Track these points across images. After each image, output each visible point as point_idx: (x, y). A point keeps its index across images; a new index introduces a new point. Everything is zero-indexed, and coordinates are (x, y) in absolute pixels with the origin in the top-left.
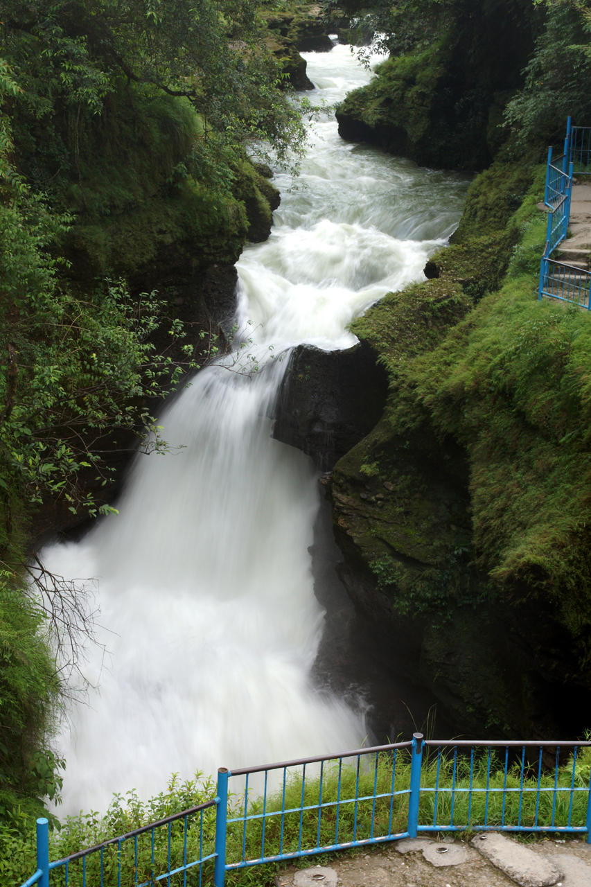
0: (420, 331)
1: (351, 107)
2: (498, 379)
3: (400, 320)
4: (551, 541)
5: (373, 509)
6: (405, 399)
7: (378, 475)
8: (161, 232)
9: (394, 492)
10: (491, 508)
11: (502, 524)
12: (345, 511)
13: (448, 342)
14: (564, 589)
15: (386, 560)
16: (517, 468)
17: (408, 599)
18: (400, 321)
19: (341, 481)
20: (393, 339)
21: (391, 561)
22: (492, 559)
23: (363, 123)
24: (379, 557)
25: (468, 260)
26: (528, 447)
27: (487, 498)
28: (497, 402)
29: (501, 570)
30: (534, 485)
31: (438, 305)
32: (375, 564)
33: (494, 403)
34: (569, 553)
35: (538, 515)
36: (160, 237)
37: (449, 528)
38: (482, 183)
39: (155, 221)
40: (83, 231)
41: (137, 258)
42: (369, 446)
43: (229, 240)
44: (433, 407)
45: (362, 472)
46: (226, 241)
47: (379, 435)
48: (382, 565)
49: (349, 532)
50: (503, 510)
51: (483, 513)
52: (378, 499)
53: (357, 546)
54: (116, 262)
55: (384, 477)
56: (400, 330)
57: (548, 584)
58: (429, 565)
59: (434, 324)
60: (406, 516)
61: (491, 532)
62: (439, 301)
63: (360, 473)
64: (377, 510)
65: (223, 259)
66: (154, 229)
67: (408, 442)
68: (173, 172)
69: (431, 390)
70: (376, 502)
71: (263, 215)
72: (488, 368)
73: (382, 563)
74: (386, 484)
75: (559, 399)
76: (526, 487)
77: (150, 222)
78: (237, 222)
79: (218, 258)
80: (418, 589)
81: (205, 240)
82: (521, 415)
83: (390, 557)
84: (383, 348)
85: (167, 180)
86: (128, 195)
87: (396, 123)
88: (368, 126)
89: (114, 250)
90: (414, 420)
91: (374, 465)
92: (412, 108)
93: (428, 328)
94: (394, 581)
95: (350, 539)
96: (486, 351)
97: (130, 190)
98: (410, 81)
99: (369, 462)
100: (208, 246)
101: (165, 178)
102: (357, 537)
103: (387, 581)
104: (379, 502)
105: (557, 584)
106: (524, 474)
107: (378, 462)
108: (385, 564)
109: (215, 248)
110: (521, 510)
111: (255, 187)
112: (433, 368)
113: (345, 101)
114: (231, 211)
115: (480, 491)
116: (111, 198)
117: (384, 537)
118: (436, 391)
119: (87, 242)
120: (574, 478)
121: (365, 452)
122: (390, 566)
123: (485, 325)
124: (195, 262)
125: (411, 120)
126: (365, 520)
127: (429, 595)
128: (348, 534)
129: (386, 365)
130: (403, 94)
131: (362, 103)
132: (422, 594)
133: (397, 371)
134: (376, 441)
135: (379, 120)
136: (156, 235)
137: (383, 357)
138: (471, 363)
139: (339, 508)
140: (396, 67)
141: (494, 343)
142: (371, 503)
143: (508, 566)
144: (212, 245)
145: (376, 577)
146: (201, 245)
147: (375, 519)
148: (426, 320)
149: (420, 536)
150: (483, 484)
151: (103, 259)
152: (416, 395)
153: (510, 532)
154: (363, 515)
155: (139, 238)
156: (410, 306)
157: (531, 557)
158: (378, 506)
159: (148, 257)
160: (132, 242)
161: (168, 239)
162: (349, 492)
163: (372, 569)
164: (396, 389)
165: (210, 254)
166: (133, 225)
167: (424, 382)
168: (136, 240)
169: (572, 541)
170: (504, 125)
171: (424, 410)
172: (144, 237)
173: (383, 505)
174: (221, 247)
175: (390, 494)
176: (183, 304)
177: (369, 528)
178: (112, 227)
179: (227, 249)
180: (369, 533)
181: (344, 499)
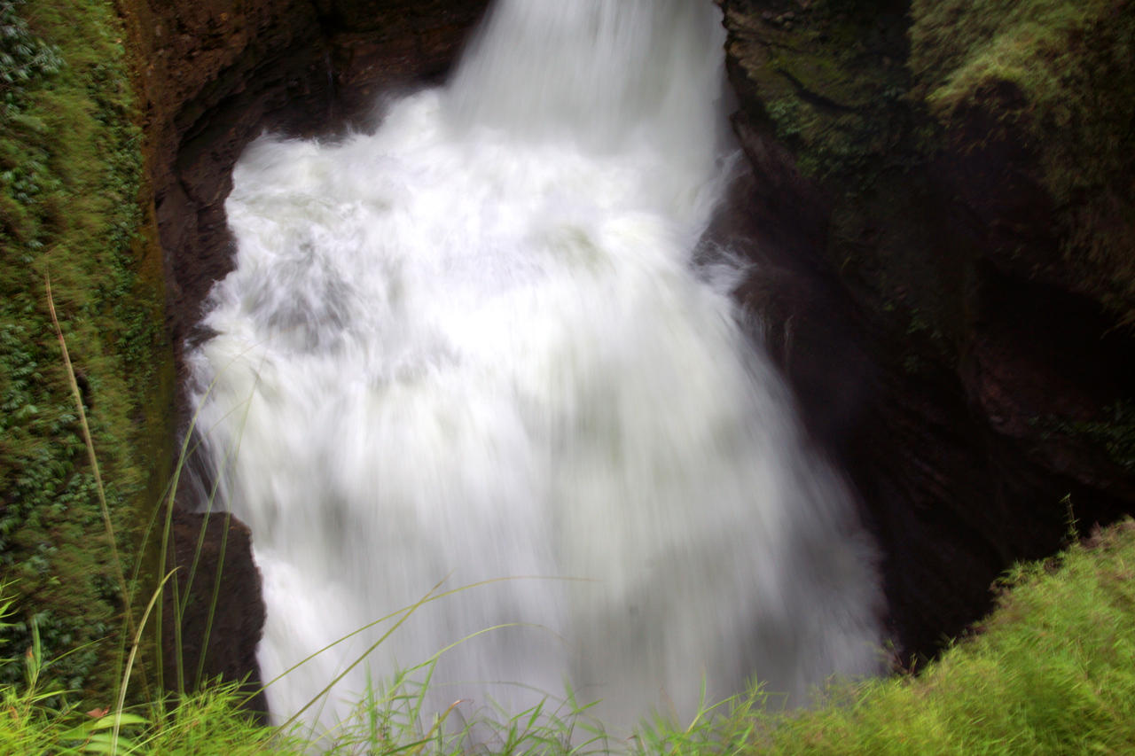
4: (1036, 45)
5: (778, 32)
9: (809, 10)
10: (941, 10)
11: (956, 33)
12: (740, 36)
14: (1049, 125)
15: (789, 101)
17: (816, 155)
21: (796, 102)
24: (780, 97)
29: (947, 93)
32: (774, 106)
34: (1066, 65)
35: (1015, 12)
37: (881, 62)
48: (784, 108)
50: (959, 11)
51: (924, 21)
52: (786, 19)
53: (753, 82)
57: (1025, 115)
58: (848, 110)
60: (823, 43)
61: (937, 45)
64: (783, 34)
70: (783, 24)
73: (783, 105)
80: (831, 142)
83: (796, 98)
94: (798, 130)
95: (744, 71)
102: (753, 69)
103: (789, 130)
104: (787, 24)
105: (1041, 117)
108: (788, 105)
117: (790, 70)
122: (794, 108)
126: (766, 47)
127: (844, 151)
128: (742, 64)
132: (836, 149)
139: (733, 31)
142: (777, 26)
143: (960, 85)
145: (775, 123)
147: (780, 46)
149: (839, 69)
154: (765, 40)
157: (1000, 70)
158: (786, 29)
162: (748, 11)
163: (771, 113)
173: (792, 28)
175: (803, 13)
177: (771, 58)
180: (770, 64)
181: (742, 19)
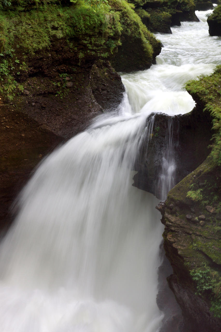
5: (196, 227)
7: (202, 201)
8: (54, 28)
9: (214, 214)
12: (173, 229)
15: (205, 269)
19: (172, 205)
20: (219, 94)
21: (208, 270)
24: (198, 267)
32: (195, 272)
36: (54, 32)
39: (49, 19)
41: (35, 45)
42: (194, 176)
43: (106, 41)
45: (189, 197)
46: (104, 41)
47: (204, 167)
48: (201, 273)
49: (174, 245)
52: (200, 219)
53: (180, 256)
54: (18, 46)
55: (205, 202)
63: (186, 198)
64: (200, 228)
65: (102, 55)
70: (199, 222)
74: (208, 207)
77: (46, 20)
81: (88, 38)
83: (208, 267)
89: (16, 37)
91: (199, 191)
94: (210, 287)
95: (176, 250)
99: (195, 189)
100: (91, 43)
103: (204, 287)
104: (201, 222)
107: (202, 190)
108: (204, 272)
109: (96, 45)
117: (204, 250)
121: (191, 181)
122: (208, 274)
126: (189, 236)
128: (174, 246)
129: (211, 111)
133: (219, 115)
134: (201, 172)
137: (209, 106)
142: (195, 222)
144: (93, 42)
145: (195, 283)
146: (85, 42)
147: (197, 235)
154: (188, 231)
155: (36, 30)
158: (200, 225)
159: (43, 45)
160: (30, 32)
161: (60, 34)
162: (178, 213)
163: (193, 276)
164: (218, 129)
165: (92, 50)
168: (34, 31)
172: (41, 30)
173: (204, 224)
174: (101, 45)
175: (211, 216)
176: (73, 87)
177: (192, 243)
178: (15, 19)
179: (106, 47)
180: (191, 246)
181: (173, 219)
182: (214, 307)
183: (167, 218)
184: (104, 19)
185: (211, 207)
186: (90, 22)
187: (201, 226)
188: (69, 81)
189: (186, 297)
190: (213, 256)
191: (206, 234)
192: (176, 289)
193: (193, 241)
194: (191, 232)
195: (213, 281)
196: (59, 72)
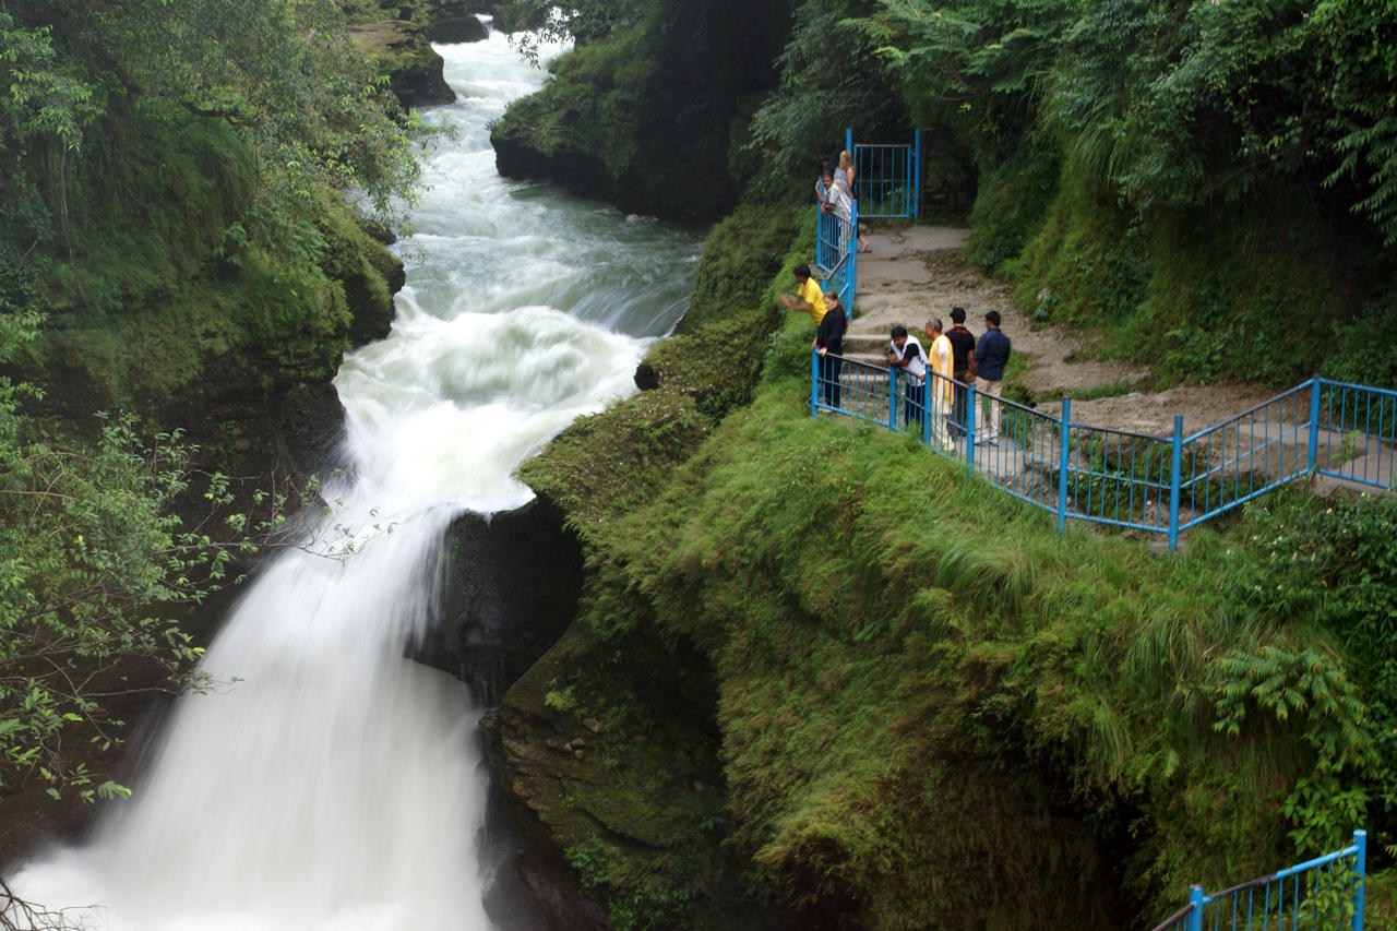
0: (630, 474)
1: (514, 126)
2: (753, 544)
3: (599, 459)
4: (850, 798)
5: (568, 763)
6: (609, 584)
7: (574, 708)
8: (208, 334)
9: (601, 734)
10: (755, 751)
11: (773, 775)
12: (523, 770)
13: (673, 490)
14: (873, 874)
16: (792, 685)
17: (632, 906)
18: (597, 460)
19: (515, 721)
20: (588, 489)
21: (601, 845)
22: (758, 832)
23: (534, 150)
24: (581, 840)
25: (702, 358)
26: (806, 651)
27: (748, 735)
28: (755, 582)
29: (772, 851)
30: (819, 710)
31: (658, 432)
32: (576, 853)
33: (751, 584)
34: (879, 816)
35: (827, 759)
36: (207, 343)
37: (693, 788)
38: (722, 237)
39: (197, 317)
40: (81, 337)
41: (171, 378)
42: (557, 662)
43: (319, 344)
44: (655, 593)
45: (550, 705)
46: (315, 345)
47: (571, 644)
48: (588, 854)
49: (531, 804)
50: (773, 753)
51: (740, 761)
52: (576, 747)
53: (545, 825)
54: (137, 387)
55: (583, 711)
56: (599, 474)
57: (848, 868)
58: (662, 848)
59: (652, 462)
60: (622, 771)
61: (755, 788)
62: (658, 425)
63: (546, 707)
64: (576, 765)
65: (312, 374)
66: (198, 330)
67: (618, 653)
68: (224, 238)
69: (651, 567)
70: (573, 753)
71: (376, 301)
72: (738, 527)
73: (586, 850)
74: (588, 721)
75: (850, 571)
76: (806, 714)
77: (189, 320)
78: (332, 314)
79: (303, 373)
80: (646, 889)
81: (281, 344)
82: (793, 601)
83: (599, 840)
84: (573, 504)
85: (215, 252)
86: (154, 280)
87: (586, 149)
88: (541, 156)
89: (132, 367)
90: (626, 617)
91: (568, 692)
92: (609, 125)
93: (643, 468)
94: (607, 878)
95: (534, 813)
96: (733, 501)
97: (155, 270)
98: (604, 83)
99: (560, 688)
100: (287, 353)
101: (212, 248)
102: (543, 809)
103: (595, 880)
104: (578, 752)
105: (864, 867)
106: (803, 693)
107: (573, 688)
108: (592, 850)
109: (297, 356)
110: (802, 751)
111: (363, 258)
112: (653, 532)
113: (504, 117)
114: (321, 297)
115: (736, 724)
116: (124, 285)
117: (589, 808)
118: (659, 569)
119: (85, 357)
120: (880, 696)
121: (551, 672)
122: (600, 853)
123: (729, 461)
124: (267, 381)
125: (609, 145)
126: (556, 782)
127: (663, 898)
129: (578, 531)
130: (595, 103)
131: (532, 120)
132: (653, 897)
133: (595, 540)
134: (568, 654)
135: (560, 146)
136: (200, 339)
137: (573, 518)
138: (709, 522)
139: (513, 765)
140: (582, 61)
141: (745, 488)
142: (565, 754)
143: (784, 842)
144: (292, 352)
145: (578, 872)
147: (572, 779)
148: (640, 456)
149: (646, 802)
150: (739, 714)
151: (113, 381)
152: (627, 578)
153: (786, 787)
154: (553, 773)
155: (172, 346)
156: (612, 436)
157: (819, 827)
158: (577, 759)
159: (189, 376)
160: (161, 353)
161: (221, 346)
162: (529, 738)
163: (571, 861)
164: (596, 569)
166: (163, 326)
167: (639, 556)
168: (167, 348)
169: (883, 798)
170: (751, 147)
171: (639, 599)
172: (181, 343)
173: (585, 756)
174: (308, 354)
175: (594, 738)
176: (250, 449)
177: (564, 797)
178: (128, 331)
179: (318, 357)
180: (563, 802)
181: (521, 749)
182: (616, 913)
183: (510, 750)
184: (314, 302)
185: (593, 721)
186: (285, 314)
187: (580, 761)
188: (241, 437)
189: (556, 897)
190: (607, 819)
191: (589, 776)
192: (534, 884)
193: (565, 792)
194: (559, 775)
195: (612, 865)
196: (218, 419)
